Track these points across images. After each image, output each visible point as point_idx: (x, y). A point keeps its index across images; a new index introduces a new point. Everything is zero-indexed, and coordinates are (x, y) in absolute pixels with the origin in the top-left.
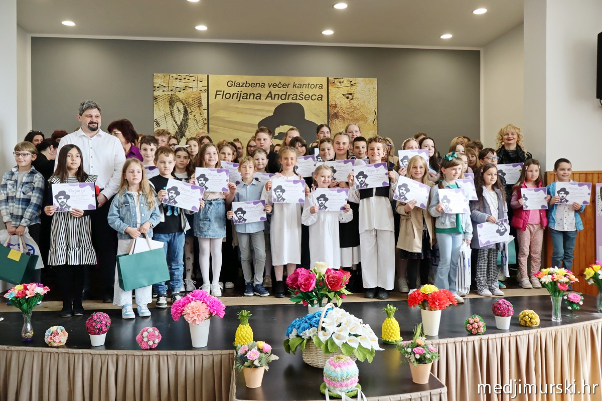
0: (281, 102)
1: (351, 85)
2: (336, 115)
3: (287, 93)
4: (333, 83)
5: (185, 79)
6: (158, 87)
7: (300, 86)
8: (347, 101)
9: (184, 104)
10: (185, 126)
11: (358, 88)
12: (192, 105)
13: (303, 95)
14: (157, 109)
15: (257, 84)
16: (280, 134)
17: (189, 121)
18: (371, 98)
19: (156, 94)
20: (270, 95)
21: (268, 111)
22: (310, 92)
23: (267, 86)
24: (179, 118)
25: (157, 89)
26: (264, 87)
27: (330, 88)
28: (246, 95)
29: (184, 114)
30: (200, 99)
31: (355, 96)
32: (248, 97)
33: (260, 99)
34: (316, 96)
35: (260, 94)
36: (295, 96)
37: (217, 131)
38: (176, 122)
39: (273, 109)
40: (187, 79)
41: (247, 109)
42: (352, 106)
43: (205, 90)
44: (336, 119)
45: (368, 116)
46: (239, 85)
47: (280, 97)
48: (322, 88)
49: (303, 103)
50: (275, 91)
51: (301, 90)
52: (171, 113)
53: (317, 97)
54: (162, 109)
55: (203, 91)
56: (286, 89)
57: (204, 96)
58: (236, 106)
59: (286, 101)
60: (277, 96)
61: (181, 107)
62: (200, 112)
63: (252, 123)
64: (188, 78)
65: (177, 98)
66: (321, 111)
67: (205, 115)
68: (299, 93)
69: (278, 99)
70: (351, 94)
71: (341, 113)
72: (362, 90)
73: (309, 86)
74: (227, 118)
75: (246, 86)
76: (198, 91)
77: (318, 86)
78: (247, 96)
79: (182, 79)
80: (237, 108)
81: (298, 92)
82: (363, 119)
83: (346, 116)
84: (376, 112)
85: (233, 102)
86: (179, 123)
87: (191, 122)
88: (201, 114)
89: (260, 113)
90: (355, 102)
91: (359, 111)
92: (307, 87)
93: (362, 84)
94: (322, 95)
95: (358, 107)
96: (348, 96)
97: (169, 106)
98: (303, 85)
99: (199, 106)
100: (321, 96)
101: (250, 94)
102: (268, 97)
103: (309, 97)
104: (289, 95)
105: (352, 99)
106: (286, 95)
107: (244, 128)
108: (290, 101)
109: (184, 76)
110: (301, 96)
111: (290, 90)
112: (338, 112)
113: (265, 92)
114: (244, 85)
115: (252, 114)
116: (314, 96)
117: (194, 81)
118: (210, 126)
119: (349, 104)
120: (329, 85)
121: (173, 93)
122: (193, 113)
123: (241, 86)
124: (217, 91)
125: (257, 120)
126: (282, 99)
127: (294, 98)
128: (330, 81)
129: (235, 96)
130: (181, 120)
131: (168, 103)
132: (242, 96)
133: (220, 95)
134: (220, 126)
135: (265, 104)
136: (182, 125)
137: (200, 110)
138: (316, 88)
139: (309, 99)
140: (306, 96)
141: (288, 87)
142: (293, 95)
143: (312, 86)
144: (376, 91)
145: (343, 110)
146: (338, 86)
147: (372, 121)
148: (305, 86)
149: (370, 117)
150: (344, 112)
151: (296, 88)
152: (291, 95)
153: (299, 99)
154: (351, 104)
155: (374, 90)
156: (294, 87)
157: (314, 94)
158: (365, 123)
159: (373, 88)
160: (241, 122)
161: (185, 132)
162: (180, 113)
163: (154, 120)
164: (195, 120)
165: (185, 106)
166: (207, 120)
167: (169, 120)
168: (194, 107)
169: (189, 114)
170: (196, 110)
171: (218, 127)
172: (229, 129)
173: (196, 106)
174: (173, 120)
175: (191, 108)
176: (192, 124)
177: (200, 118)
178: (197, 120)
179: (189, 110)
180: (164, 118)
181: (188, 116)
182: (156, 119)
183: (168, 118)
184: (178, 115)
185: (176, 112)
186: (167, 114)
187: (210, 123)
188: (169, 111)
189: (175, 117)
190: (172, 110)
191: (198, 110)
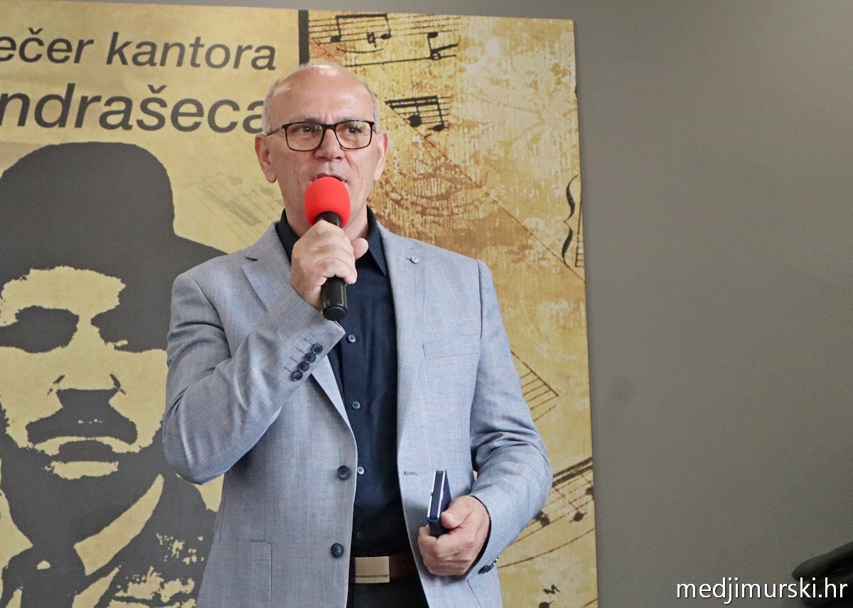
0: (36, 136)
1: (435, 54)
3: (71, 88)
4: (336, 39)
7: (150, 54)
8: (415, 135)
11: (471, 69)
13: (163, 104)
16: (31, 315)
18: (543, 122)
22: (205, 85)
31: (457, 111)
34: (236, 107)
42: (442, 167)
45: (529, 223)
48: (270, 66)
49: (163, 144)
51: (155, 75)
53: (244, 114)
56: (68, 71)
59: (70, 135)
60: (14, 107)
68: (139, 93)
69: (21, 122)
70: (431, 100)
72: (496, 82)
73: (197, 53)
77: (248, 56)
81: (136, 84)
82: (501, 238)
84: (576, 198)
90: (456, 145)
91: (478, 193)
92: (187, 58)
95: (475, 173)
96: (418, 109)
98: (168, 47)
103: (200, 113)
104: (85, 103)
105: (439, 128)
106: (66, 103)
108: (91, 133)
110: (153, 107)
111: (93, 76)
116: (228, 108)
119: (421, 153)
120: (312, 49)
126: (41, 122)
127: (113, 120)
128: (316, 32)
138: (236, 65)
139: (196, 125)
140: (183, 109)
141: (77, 60)
142: (109, 103)
143: (218, 56)
144: (573, 85)
145: (388, 188)
146: (362, 59)
147: (553, 245)
148: (174, 53)
149: (542, 225)
150: (394, 195)
151: (124, 62)
152: (97, 99)
153: (140, 123)
154: (434, 153)
155: (559, 82)
156: (117, 58)
157: (228, 98)
158: (519, 260)
159: (556, 69)
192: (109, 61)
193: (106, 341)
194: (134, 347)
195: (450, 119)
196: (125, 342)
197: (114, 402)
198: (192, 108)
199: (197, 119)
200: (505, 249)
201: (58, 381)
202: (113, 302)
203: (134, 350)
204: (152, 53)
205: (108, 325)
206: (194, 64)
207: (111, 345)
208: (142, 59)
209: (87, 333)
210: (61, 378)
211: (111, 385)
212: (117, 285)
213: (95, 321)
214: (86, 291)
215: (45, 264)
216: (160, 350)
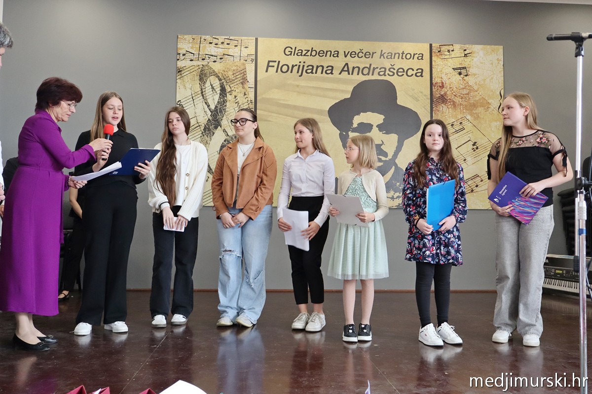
0: (362, 78)
1: (466, 55)
2: (443, 99)
3: (370, 65)
4: (439, 51)
5: (222, 43)
6: (184, 55)
8: (459, 77)
9: (220, 80)
10: (221, 112)
11: (475, 59)
12: (232, 81)
13: (394, 69)
14: (182, 87)
15: (327, 52)
16: (361, 125)
17: (228, 104)
18: (494, 74)
19: (180, 64)
20: (346, 69)
21: (343, 91)
22: (405, 64)
23: (341, 55)
24: (214, 100)
25: (182, 57)
26: (338, 56)
27: (434, 58)
28: (311, 67)
29: (220, 94)
30: (244, 73)
31: (471, 71)
32: (314, 71)
33: (332, 73)
34: (413, 70)
35: (332, 67)
36: (384, 70)
37: (269, 119)
38: (208, 106)
39: (351, 88)
40: (225, 43)
41: (313, 87)
42: (467, 86)
43: (252, 60)
44: (442, 105)
45: (490, 101)
46: (301, 53)
47: (360, 71)
48: (422, 59)
49: (394, 80)
50: (353, 62)
51: (392, 61)
52: (202, 93)
53: (415, 72)
54: (188, 86)
55: (249, 61)
56: (370, 60)
57: (250, 68)
58: (297, 83)
59: (370, 77)
60: (356, 70)
61: (217, 84)
62: (243, 91)
63: (319, 108)
64: (228, 41)
65: (211, 71)
66: (422, 92)
67: (252, 96)
68: (388, 66)
69: (358, 74)
70: (464, 68)
71: (449, 95)
72: (482, 63)
73: (403, 55)
74: (284, 100)
75: (311, 55)
76: (242, 61)
77: (416, 56)
78: (312, 69)
79: (220, 43)
80: (298, 86)
82: (482, 105)
83: (457, 100)
84: (502, 95)
85: (292, 78)
86: (213, 107)
87: (230, 106)
88: (245, 94)
89: (331, 94)
91: (477, 93)
92: (400, 57)
93: (481, 53)
94: (422, 70)
95: (476, 88)
96: (461, 71)
97: (198, 82)
98: (395, 54)
99: (242, 83)
100: (420, 71)
101: (318, 67)
102: (343, 70)
103: (404, 72)
104: (374, 69)
105: (466, 76)
106: (369, 69)
108: (376, 77)
109: (221, 39)
110: (392, 70)
111: (376, 62)
112: (445, 94)
113: (339, 63)
114: (309, 53)
115: (319, 96)
116: (411, 70)
117: (236, 46)
119: (462, 82)
120: (433, 54)
121: (205, 63)
122: (233, 92)
123: (305, 55)
124: (269, 62)
125: (327, 104)
126: (363, 74)
127: (382, 73)
128: (434, 50)
129: (296, 68)
130: (216, 103)
131: (198, 78)
132: (305, 68)
133: (273, 66)
134: (272, 112)
135: (339, 81)
136: (217, 110)
137: (243, 88)
138: (413, 59)
139: (403, 75)
140: (399, 71)
141: (372, 58)
142: (380, 69)
143: (408, 56)
144: (502, 64)
145: (453, 92)
146: (446, 57)
147: (496, 107)
148: (397, 55)
149: (493, 101)
150: (454, 94)
151: (384, 58)
152: (377, 68)
153: (388, 74)
154: (465, 82)
155: (499, 63)
156: (382, 57)
157: (411, 67)
158: (487, 111)
159: (498, 59)
160: (304, 107)
161: (222, 120)
162: (214, 92)
163: (177, 101)
164: (236, 103)
165: (223, 83)
166: (253, 104)
167: (198, 102)
168: (236, 84)
169: (228, 94)
170: (237, 88)
171: (270, 114)
172: (285, 117)
173: (238, 83)
174: (204, 102)
175: (231, 86)
176: (231, 108)
177: (244, 100)
178: (238, 103)
179: (228, 89)
180: (192, 99)
181: (226, 97)
182: (180, 101)
183: (197, 99)
184: (211, 96)
185: (209, 91)
186: (196, 94)
187: (257, 108)
188: (199, 89)
189: (207, 98)
190: (203, 87)
191: (241, 88)
192: (380, 58)
193: (380, 132)
194: (387, 133)
195: (469, 73)
196: (385, 132)
197: (382, 147)
198: (402, 70)
199: (403, 73)
200: (483, 108)
202: (381, 121)
204: (391, 56)
205: (380, 127)
206: (402, 58)
208: (389, 57)
209: (375, 130)
211: (381, 143)
212: (382, 117)
213: (377, 126)
214: (375, 118)
215: (365, 111)
216: (394, 134)
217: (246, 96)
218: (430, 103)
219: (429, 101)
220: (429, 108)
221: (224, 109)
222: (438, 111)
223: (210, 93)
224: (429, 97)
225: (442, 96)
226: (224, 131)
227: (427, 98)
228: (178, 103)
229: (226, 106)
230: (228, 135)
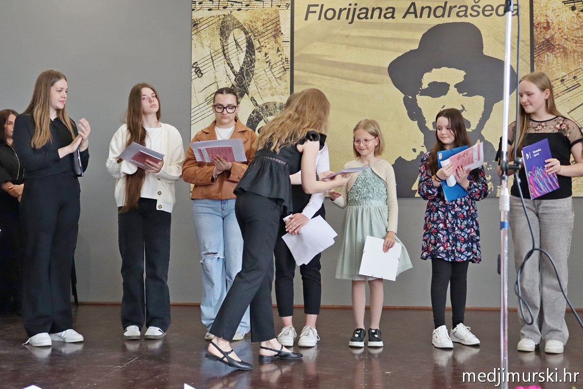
0: (434, 21)
2: (549, 45)
3: (446, 3)
6: (200, 3)
8: (573, 14)
9: (246, 33)
10: (248, 75)
12: (261, 34)
13: (479, 7)
14: (198, 45)
16: (433, 85)
17: (256, 64)
19: (196, 15)
20: (412, 10)
21: (408, 41)
24: (238, 59)
25: (198, 6)
28: (364, 11)
29: (247, 52)
30: (277, 23)
32: (369, 16)
33: (393, 17)
35: (394, 9)
38: (232, 68)
39: (419, 36)
41: (368, 37)
43: (287, 5)
44: (548, 53)
49: (479, 22)
52: (224, 51)
54: (206, 43)
55: (283, 6)
57: (285, 16)
58: (346, 32)
59: (446, 20)
61: (242, 38)
62: (276, 46)
63: (376, 64)
65: (235, 22)
67: (287, 53)
68: (470, 3)
70: (579, 0)
71: (558, 40)
74: (329, 56)
76: (274, 7)
78: (367, 13)
80: (347, 36)
83: (570, 45)
85: (339, 26)
86: (237, 69)
87: (259, 67)
88: (278, 51)
89: (391, 45)
97: (219, 37)
99: (275, 36)
100: (515, 8)
101: (373, 10)
102: (408, 12)
103: (492, 9)
104: (451, 8)
105: (582, 11)
106: (444, 8)
107: (362, 75)
110: (475, 8)
112: (552, 37)
113: (402, 3)
115: (376, 48)
118: (296, 73)
119: (575, 20)
121: (227, 12)
122: (263, 49)
124: (309, 6)
125: (387, 59)
126: (436, 16)
127: (461, 14)
129: (344, 13)
130: (242, 63)
131: (218, 32)
132: (357, 12)
133: (315, 12)
134: (314, 73)
135: (402, 27)
136: (243, 72)
137: (276, 42)
139: (492, 14)
142: (459, 8)
145: (563, 34)
150: (565, 37)
152: (455, 6)
153: (471, 15)
154: (581, 20)
160: (355, 64)
161: (249, 85)
162: (239, 49)
163: (192, 63)
164: (267, 62)
165: (250, 37)
166: (289, 62)
167: (218, 64)
168: (266, 37)
169: (256, 51)
170: (269, 43)
171: (311, 75)
172: (331, 78)
173: (269, 36)
174: (226, 63)
175: (260, 40)
176: (261, 69)
177: (277, 58)
178: (270, 63)
179: (257, 45)
180: (211, 60)
181: (254, 55)
182: (196, 62)
183: (218, 60)
184: (235, 54)
185: (232, 48)
186: (216, 53)
187: (295, 67)
188: (220, 47)
189: (230, 57)
190: (225, 44)
191: (273, 43)
193: (460, 93)
194: (469, 95)
196: (466, 93)
197: (463, 114)
198: (489, 8)
199: (492, 12)
201: (443, 107)
202: (461, 79)
203: (469, 96)
205: (460, 87)
207: (461, 94)
209: (452, 90)
210: (444, 106)
211: (461, 108)
212: (463, 73)
213: (455, 86)
214: (453, 76)
215: (439, 67)
216: (479, 96)
217: (279, 53)
218: (529, 51)
219: (529, 48)
220: (529, 59)
221: (251, 72)
222: (542, 62)
223: (234, 51)
224: (529, 44)
225: (548, 40)
226: (252, 99)
227: (526, 45)
228: (194, 66)
229: (254, 67)
230: (257, 105)
